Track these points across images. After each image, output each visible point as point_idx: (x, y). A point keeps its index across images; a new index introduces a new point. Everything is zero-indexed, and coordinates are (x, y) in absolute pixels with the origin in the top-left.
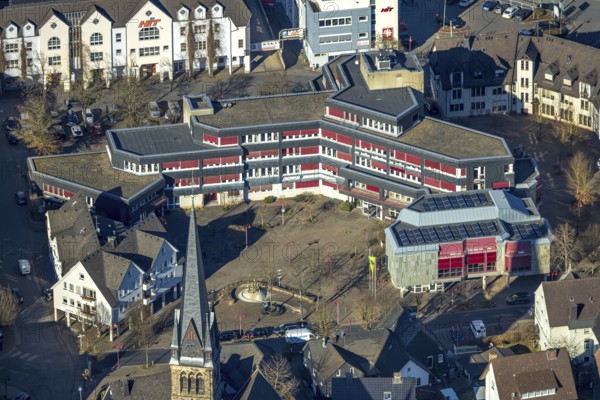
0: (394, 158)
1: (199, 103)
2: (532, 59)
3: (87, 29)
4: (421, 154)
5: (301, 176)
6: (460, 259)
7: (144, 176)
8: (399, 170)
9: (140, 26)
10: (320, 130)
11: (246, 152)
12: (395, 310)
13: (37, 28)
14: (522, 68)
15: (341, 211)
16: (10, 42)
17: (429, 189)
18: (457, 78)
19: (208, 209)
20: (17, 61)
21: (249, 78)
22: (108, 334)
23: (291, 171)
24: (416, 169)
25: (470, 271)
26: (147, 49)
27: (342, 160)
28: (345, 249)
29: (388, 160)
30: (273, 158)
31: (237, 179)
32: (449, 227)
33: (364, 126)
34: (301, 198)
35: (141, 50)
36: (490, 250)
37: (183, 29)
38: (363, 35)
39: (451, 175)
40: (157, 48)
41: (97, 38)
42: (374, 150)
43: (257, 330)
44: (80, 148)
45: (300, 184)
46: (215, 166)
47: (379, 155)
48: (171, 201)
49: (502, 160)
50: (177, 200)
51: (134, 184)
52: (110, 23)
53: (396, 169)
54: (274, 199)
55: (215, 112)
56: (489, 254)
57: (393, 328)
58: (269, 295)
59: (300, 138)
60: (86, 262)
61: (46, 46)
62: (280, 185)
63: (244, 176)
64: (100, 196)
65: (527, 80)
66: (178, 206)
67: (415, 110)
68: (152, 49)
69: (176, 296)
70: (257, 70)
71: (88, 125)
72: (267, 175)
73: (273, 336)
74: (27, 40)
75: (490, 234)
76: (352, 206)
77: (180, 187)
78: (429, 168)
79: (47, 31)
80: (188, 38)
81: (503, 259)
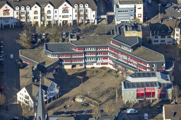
0: (129, 59)
1: (73, 37)
2: (180, 28)
3: (46, 9)
4: (137, 59)
5: (103, 61)
6: (144, 93)
7: (53, 59)
8: (131, 63)
9: (63, 9)
10: (109, 48)
11: (85, 53)
12: (118, 110)
13: (31, 7)
14: (177, 31)
15: (114, 73)
16: (22, 11)
17: (139, 69)
18: (156, 32)
19: (73, 70)
20: (24, 17)
21: (96, 26)
22: (32, 110)
23: (99, 60)
24: (136, 63)
25: (147, 97)
26: (65, 16)
27: (115, 58)
28: (112, 86)
29: (128, 59)
30: (94, 55)
31: (82, 61)
32: (142, 83)
33: (122, 48)
34: (102, 68)
35: (63, 16)
36: (153, 91)
37: (76, 10)
38: (132, 16)
39: (146, 66)
40: (68, 16)
41: (49, 12)
42: (124, 55)
43: (78, 111)
44: (39, 46)
45: (102, 64)
46: (75, 57)
47: (125, 57)
48: (62, 66)
49: (162, 62)
50: (64, 66)
51: (49, 61)
52: (53, 7)
53: (130, 62)
54: (94, 68)
55: (77, 40)
56: (153, 92)
57: (116, 116)
58: (85, 100)
59: (102, 50)
60: (26, 87)
61: (33, 13)
62: (96, 64)
63: (85, 60)
64: (39, 64)
65: (178, 34)
66: (64, 68)
67: (138, 44)
68: (66, 16)
69: (56, 98)
70: (99, 24)
71: (43, 39)
72: (92, 60)
73: (83, 114)
74: (27, 11)
75: (153, 86)
76: (117, 72)
77: (65, 62)
78: (140, 63)
79: (33, 9)
80: (78, 13)
81: (157, 94)
